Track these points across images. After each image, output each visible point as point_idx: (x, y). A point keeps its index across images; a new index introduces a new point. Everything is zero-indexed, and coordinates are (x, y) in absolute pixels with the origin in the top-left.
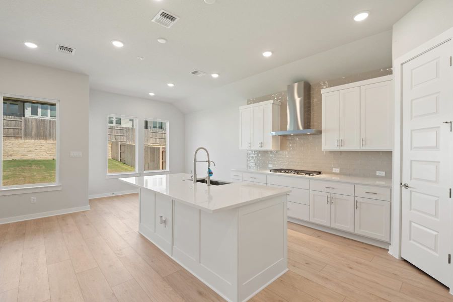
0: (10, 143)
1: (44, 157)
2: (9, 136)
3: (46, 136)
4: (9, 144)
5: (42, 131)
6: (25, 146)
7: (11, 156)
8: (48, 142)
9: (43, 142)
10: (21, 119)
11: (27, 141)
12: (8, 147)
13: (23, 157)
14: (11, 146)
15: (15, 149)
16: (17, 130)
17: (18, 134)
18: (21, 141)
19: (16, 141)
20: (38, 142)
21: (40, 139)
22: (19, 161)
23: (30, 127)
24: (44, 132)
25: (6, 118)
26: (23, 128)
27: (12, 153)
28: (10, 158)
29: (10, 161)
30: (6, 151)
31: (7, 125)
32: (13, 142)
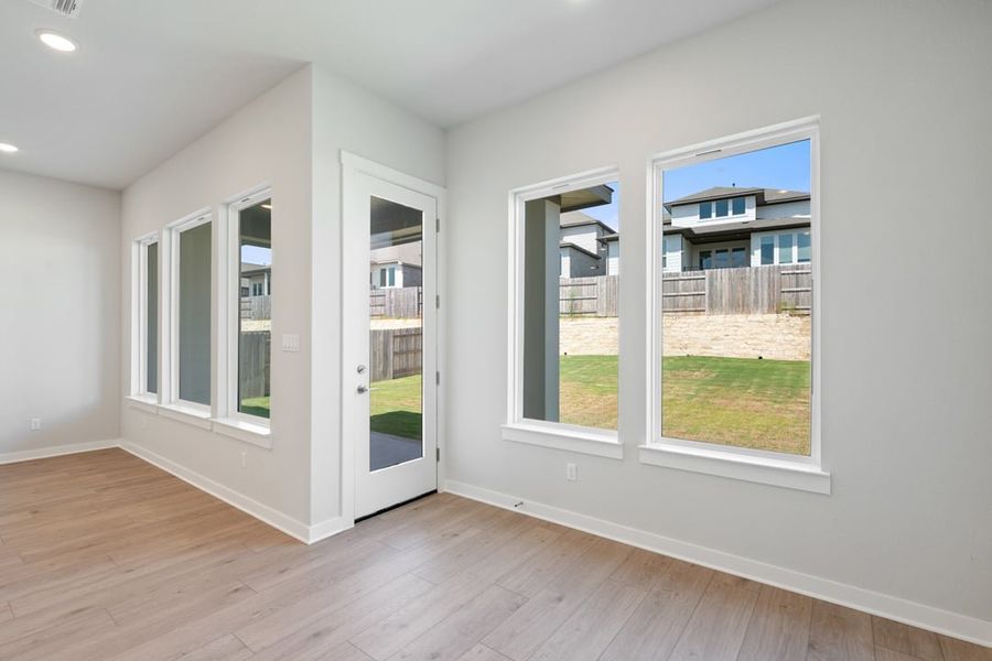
1: (740, 351)
2: (686, 309)
3: (748, 306)
4: (684, 326)
5: (741, 295)
6: (709, 328)
7: (686, 348)
8: (751, 317)
9: (740, 318)
10: (704, 274)
11: (711, 318)
12: (682, 330)
13: (703, 350)
14: (685, 329)
15: (693, 334)
16: (698, 298)
17: (700, 305)
18: (703, 318)
19: (696, 319)
20: (731, 318)
21: (737, 312)
23: (718, 288)
24: (743, 296)
26: (707, 292)
27: (687, 342)
28: (684, 353)
29: (681, 358)
30: (680, 338)
31: (685, 289)
32: (689, 321)
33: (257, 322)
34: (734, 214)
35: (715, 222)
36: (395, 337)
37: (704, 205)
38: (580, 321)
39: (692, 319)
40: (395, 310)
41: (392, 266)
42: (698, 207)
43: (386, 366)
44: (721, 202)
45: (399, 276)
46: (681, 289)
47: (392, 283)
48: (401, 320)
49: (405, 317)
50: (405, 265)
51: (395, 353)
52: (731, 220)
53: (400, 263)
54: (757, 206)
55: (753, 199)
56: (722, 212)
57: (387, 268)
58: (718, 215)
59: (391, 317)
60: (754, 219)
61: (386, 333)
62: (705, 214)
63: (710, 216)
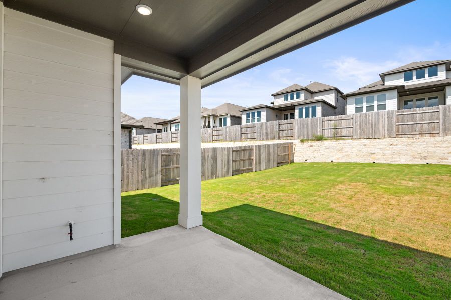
0: (424, 142)
2: (423, 133)
4: (423, 144)
6: (444, 145)
7: (425, 159)
10: (439, 109)
11: (446, 138)
12: (421, 147)
13: (441, 160)
14: (424, 146)
15: (431, 150)
16: (433, 125)
17: (434, 130)
18: (438, 138)
19: (432, 139)
22: (436, 166)
25: (420, 111)
26: (441, 121)
27: (426, 155)
28: (424, 162)
29: (423, 166)
30: (420, 152)
31: (421, 119)
32: (426, 141)
33: (164, 145)
34: (429, 77)
35: (415, 82)
36: (233, 151)
37: (407, 73)
38: (341, 142)
39: (428, 139)
40: (229, 138)
41: (225, 117)
42: (403, 74)
43: (228, 169)
44: (420, 71)
45: (228, 121)
46: (418, 119)
47: (225, 125)
48: (232, 143)
49: (234, 141)
50: (231, 116)
51: (233, 161)
52: (427, 80)
53: (229, 115)
54: (446, 71)
55: (444, 67)
56: (420, 76)
57: (223, 118)
58: (417, 78)
59: (226, 141)
60: (445, 78)
61: (228, 149)
62: (408, 78)
63: (412, 79)
